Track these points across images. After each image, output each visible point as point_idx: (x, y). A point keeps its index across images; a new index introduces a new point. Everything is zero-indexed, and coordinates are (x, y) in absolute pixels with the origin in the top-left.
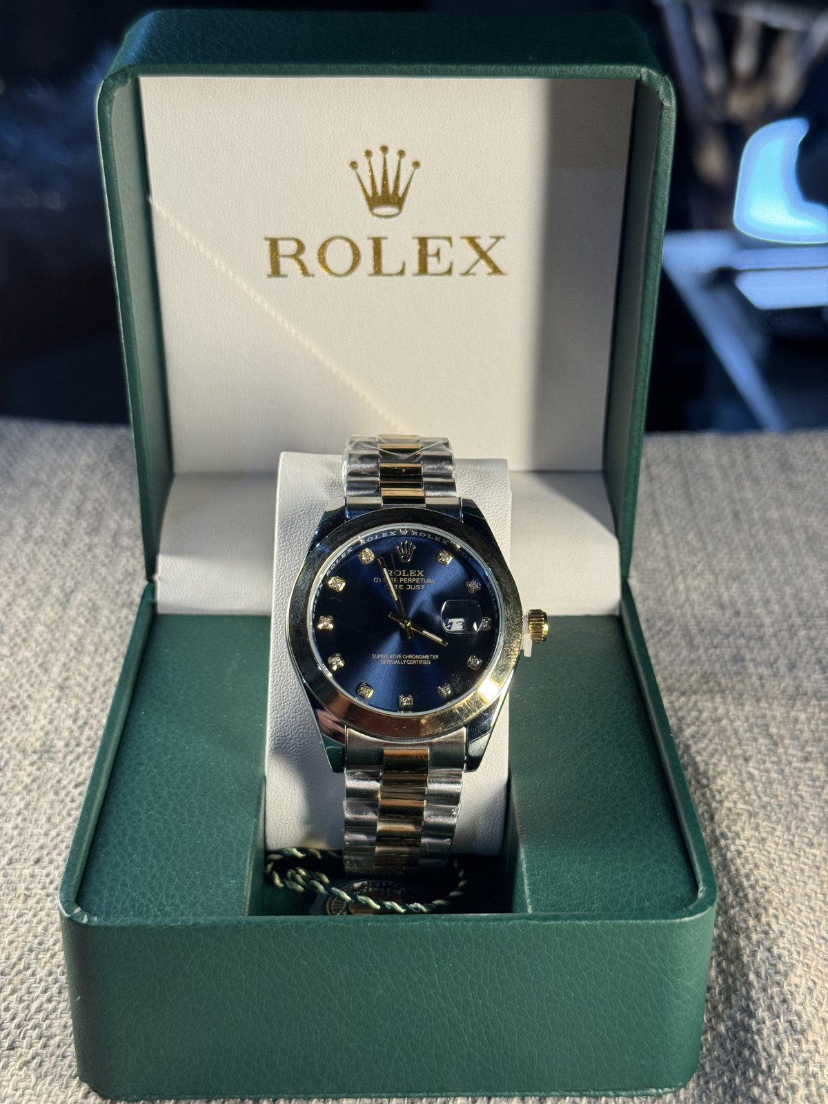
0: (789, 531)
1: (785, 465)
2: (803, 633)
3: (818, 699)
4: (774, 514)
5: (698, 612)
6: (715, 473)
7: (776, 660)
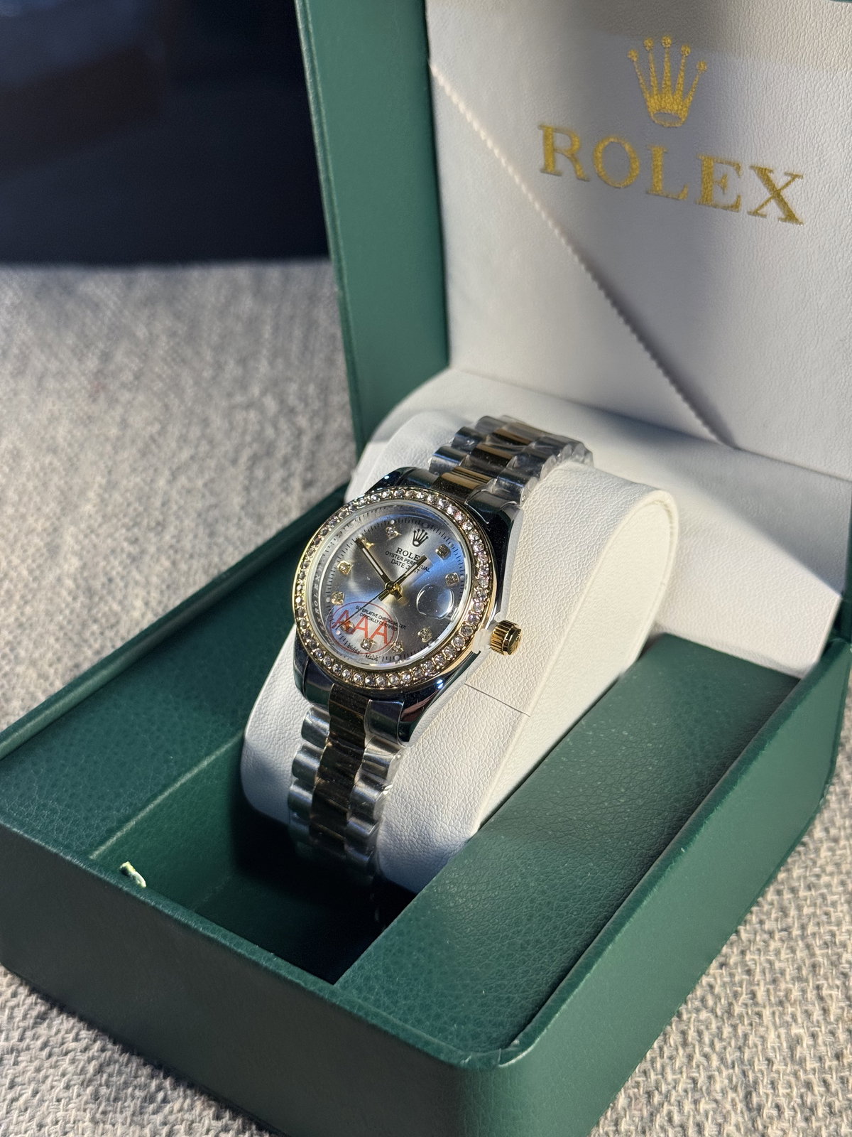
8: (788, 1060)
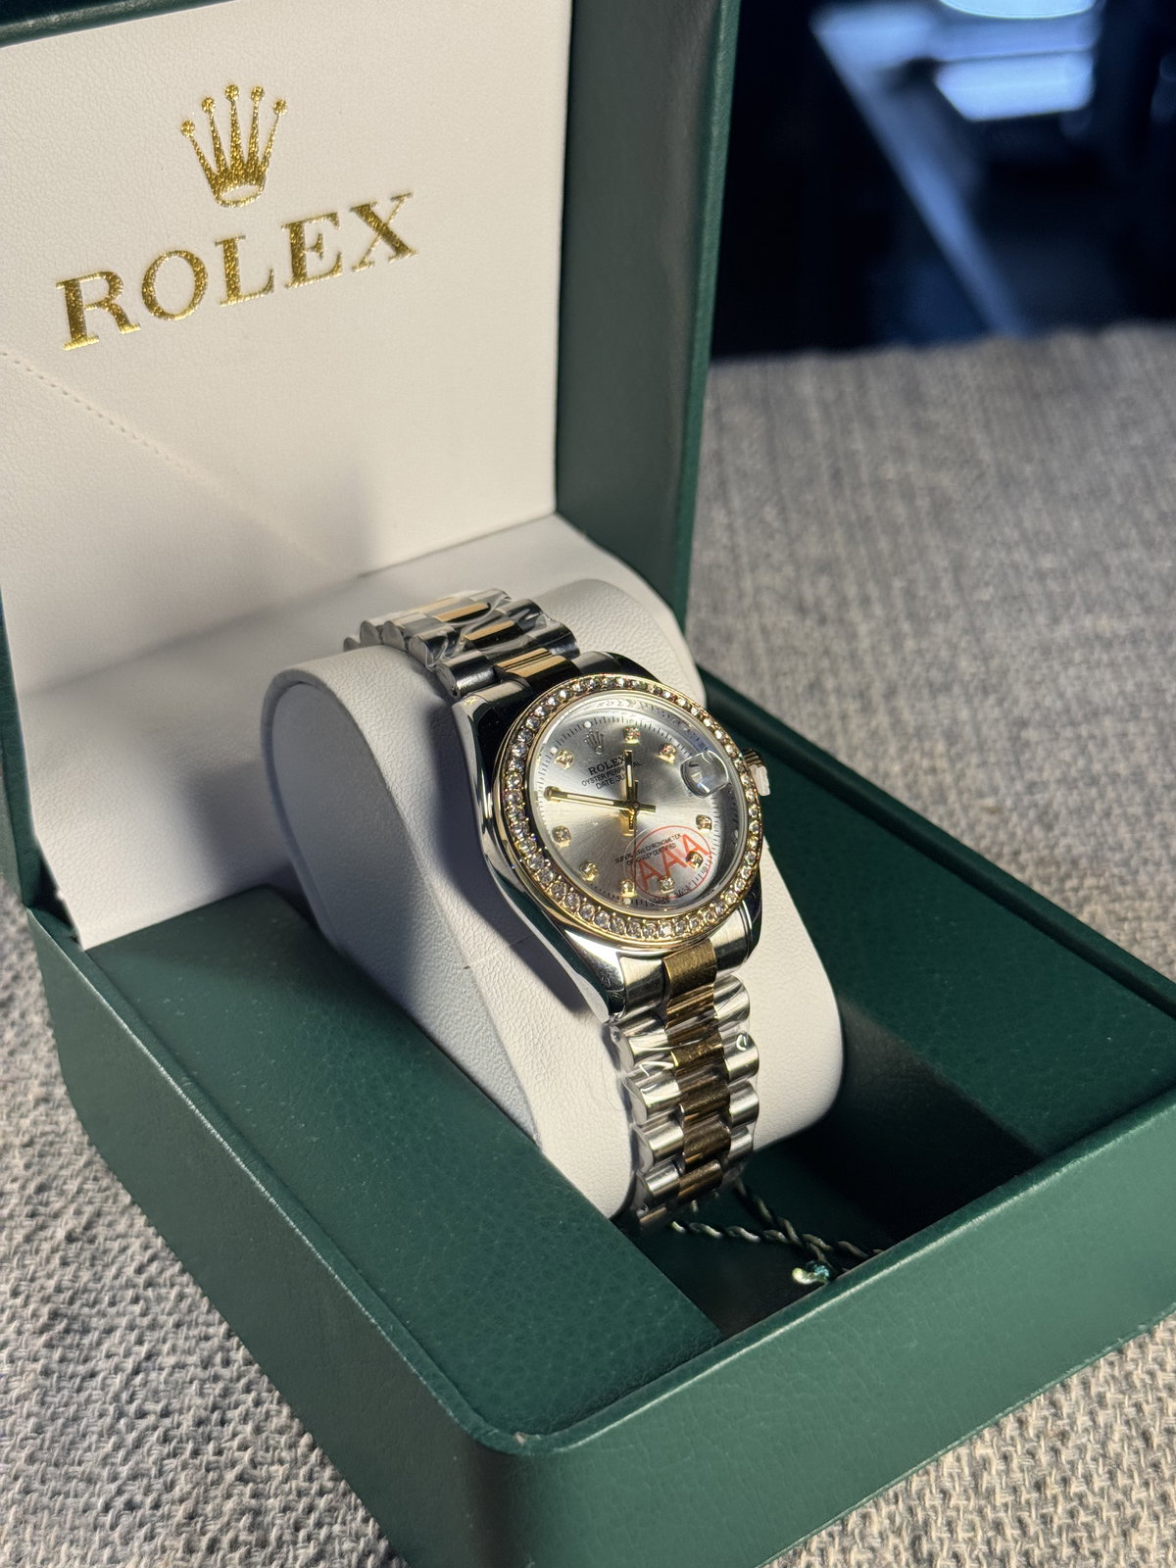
0: (908, 495)
1: (913, 396)
2: (910, 644)
3: (920, 740)
4: (890, 471)
5: (769, 620)
6: (814, 414)
7: (868, 688)
8: (971, 1493)
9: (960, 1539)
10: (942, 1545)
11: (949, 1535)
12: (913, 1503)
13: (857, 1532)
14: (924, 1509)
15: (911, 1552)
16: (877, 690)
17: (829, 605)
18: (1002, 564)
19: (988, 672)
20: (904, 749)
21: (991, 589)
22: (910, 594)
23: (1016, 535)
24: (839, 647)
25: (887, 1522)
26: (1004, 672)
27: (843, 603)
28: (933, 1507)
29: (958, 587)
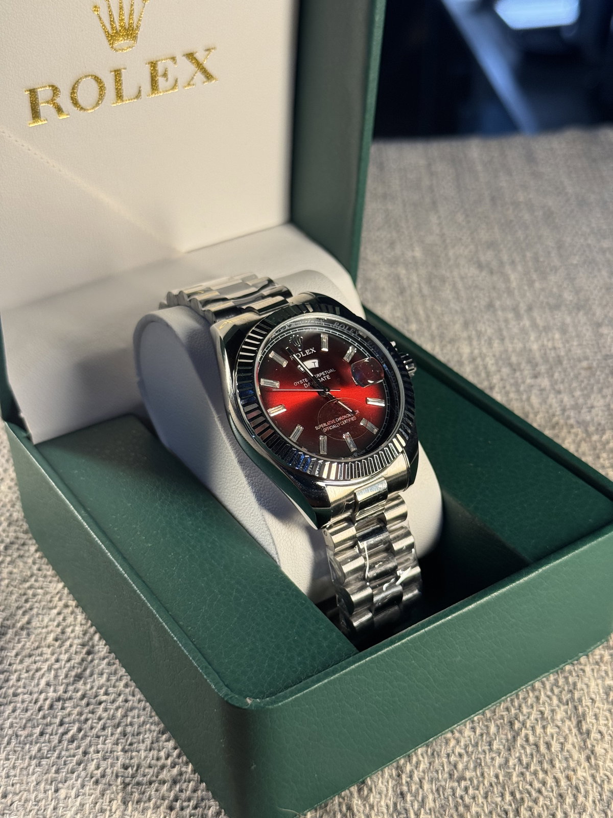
0: (531, 209)
1: (530, 158)
9: (601, 724)
10: (593, 726)
11: (596, 721)
12: (576, 704)
13: (549, 718)
14: (582, 706)
15: (577, 729)
16: (523, 307)
17: (495, 264)
18: (582, 245)
19: (579, 299)
20: (538, 338)
21: (577, 258)
22: (536, 259)
23: (588, 230)
24: (501, 285)
25: (564, 713)
26: (587, 300)
27: (502, 264)
28: (587, 706)
29: (561, 256)
